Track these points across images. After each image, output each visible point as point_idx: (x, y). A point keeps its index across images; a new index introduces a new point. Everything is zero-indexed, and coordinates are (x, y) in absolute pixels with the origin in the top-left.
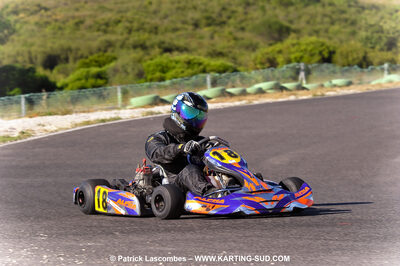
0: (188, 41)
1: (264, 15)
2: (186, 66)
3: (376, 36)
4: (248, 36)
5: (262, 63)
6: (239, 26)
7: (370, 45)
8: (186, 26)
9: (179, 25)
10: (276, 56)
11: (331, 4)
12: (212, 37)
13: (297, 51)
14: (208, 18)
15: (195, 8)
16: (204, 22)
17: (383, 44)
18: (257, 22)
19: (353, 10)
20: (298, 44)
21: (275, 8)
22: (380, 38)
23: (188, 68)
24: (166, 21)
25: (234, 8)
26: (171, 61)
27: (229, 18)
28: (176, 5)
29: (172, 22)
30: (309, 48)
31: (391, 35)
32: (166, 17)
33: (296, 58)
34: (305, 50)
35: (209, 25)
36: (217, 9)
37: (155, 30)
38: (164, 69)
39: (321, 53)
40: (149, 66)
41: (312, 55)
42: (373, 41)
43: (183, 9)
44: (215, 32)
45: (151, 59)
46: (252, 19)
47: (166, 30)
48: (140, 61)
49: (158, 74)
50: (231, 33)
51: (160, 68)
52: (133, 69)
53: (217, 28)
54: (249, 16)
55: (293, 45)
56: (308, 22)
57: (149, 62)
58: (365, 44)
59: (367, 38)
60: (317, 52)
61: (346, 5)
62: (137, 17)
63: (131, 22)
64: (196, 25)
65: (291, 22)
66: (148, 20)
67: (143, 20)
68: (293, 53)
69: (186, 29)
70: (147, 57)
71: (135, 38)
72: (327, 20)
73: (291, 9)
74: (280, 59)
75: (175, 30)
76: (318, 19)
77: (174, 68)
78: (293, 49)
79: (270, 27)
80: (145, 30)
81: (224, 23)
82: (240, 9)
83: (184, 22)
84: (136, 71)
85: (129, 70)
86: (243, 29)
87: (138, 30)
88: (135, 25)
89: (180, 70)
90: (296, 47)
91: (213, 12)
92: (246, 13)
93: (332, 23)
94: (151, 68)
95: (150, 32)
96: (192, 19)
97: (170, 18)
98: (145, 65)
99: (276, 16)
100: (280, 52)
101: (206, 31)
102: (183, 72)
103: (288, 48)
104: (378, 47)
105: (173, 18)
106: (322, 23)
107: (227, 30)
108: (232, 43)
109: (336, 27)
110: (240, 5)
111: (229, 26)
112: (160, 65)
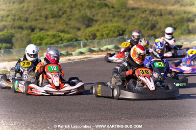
0: (43, 25)
1: (80, 13)
2: (52, 37)
3: (145, 23)
4: (73, 23)
5: (89, 36)
6: (68, 18)
7: (142, 27)
8: (41, 18)
9: (38, 17)
10: (96, 32)
11: (112, 7)
12: (55, 24)
13: (107, 30)
14: (52, 14)
15: (46, 9)
16: (50, 16)
17: (149, 26)
18: (77, 16)
19: (124, 10)
20: (107, 27)
21: (85, 9)
22: (148, 24)
23: (53, 38)
24: (32, 16)
25: (65, 9)
26: (45, 35)
27: (63, 14)
28: (36, 8)
29: (35, 16)
30: (113, 29)
31: (153, 22)
32: (31, 13)
33: (106, 34)
34: (111, 30)
35: (53, 17)
36: (57, 10)
37: (27, 20)
38: (41, 39)
39: (118, 31)
40: (34, 37)
41: (114, 32)
42: (144, 25)
43: (40, 9)
44: (56, 21)
45: (35, 34)
46: (74, 14)
47: (32, 20)
48: (29, 35)
49: (38, 41)
50: (64, 22)
51: (39, 38)
52: (26, 39)
53: (57, 19)
54: (73, 13)
55: (105, 27)
56: (102, 16)
57: (34, 35)
58: (140, 27)
59: (141, 24)
60: (116, 30)
61: (120, 7)
62: (17, 13)
63: (14, 16)
64: (46, 18)
65: (94, 16)
66: (22, 15)
67: (20, 15)
68: (105, 31)
69: (41, 20)
70: (33, 33)
71: (17, 24)
72: (111, 15)
73: (93, 10)
74: (98, 34)
75: (36, 20)
76: (107, 15)
77: (46, 38)
78: (104, 29)
79: (84, 18)
80: (21, 20)
81: (60, 16)
82: (68, 10)
83: (41, 16)
84: (27, 40)
85: (24, 39)
86: (70, 19)
87: (18, 20)
88: (17, 17)
89: (49, 40)
90: (106, 28)
91: (55, 11)
92: (71, 12)
93: (114, 17)
94: (35, 38)
95: (24, 21)
96: (45, 14)
97: (33, 14)
98: (32, 37)
99: (86, 13)
100: (98, 30)
101: (52, 20)
102: (51, 40)
103: (102, 28)
104: (146, 28)
105: (35, 14)
106: (109, 17)
107: (62, 20)
108: (65, 26)
109: (116, 19)
110: (68, 7)
111: (63, 18)
112: (39, 37)
